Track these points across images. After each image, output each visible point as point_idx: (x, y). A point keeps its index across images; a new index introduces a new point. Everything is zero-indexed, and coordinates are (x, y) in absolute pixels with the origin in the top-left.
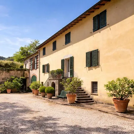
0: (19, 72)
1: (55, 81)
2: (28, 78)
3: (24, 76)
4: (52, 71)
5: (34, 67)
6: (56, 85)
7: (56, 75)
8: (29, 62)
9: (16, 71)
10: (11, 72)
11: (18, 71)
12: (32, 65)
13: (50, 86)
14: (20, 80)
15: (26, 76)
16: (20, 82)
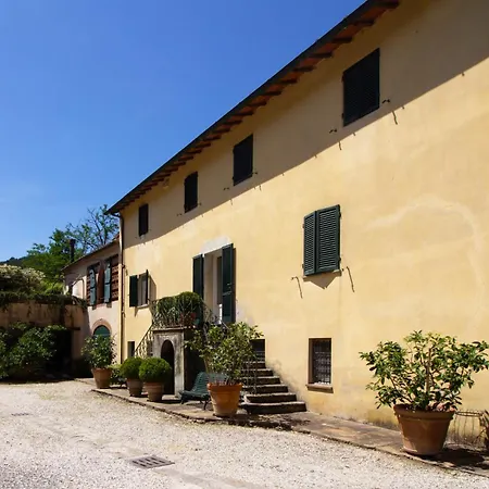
0: (44, 306)
1: (172, 338)
2: (79, 329)
3: (61, 321)
4: (164, 299)
5: (103, 295)
6: (177, 353)
7: (176, 316)
8: (85, 278)
9: (32, 303)
10: (15, 306)
11: (41, 303)
12: (95, 286)
13: (157, 354)
14: (45, 336)
15: (68, 323)
16: (46, 345)
